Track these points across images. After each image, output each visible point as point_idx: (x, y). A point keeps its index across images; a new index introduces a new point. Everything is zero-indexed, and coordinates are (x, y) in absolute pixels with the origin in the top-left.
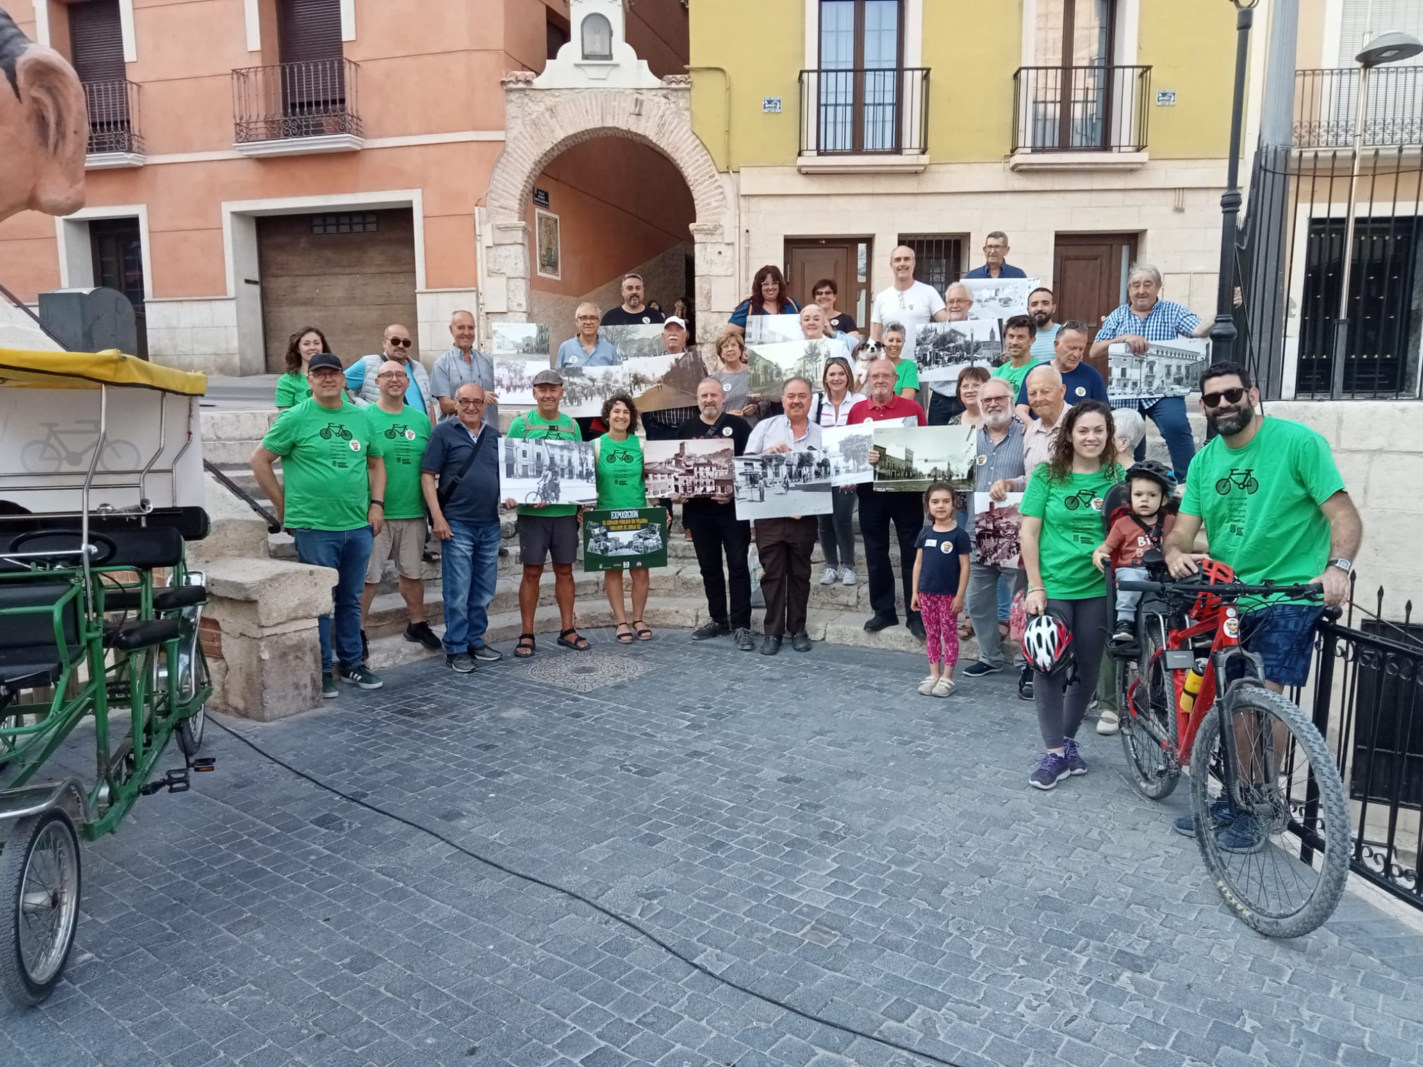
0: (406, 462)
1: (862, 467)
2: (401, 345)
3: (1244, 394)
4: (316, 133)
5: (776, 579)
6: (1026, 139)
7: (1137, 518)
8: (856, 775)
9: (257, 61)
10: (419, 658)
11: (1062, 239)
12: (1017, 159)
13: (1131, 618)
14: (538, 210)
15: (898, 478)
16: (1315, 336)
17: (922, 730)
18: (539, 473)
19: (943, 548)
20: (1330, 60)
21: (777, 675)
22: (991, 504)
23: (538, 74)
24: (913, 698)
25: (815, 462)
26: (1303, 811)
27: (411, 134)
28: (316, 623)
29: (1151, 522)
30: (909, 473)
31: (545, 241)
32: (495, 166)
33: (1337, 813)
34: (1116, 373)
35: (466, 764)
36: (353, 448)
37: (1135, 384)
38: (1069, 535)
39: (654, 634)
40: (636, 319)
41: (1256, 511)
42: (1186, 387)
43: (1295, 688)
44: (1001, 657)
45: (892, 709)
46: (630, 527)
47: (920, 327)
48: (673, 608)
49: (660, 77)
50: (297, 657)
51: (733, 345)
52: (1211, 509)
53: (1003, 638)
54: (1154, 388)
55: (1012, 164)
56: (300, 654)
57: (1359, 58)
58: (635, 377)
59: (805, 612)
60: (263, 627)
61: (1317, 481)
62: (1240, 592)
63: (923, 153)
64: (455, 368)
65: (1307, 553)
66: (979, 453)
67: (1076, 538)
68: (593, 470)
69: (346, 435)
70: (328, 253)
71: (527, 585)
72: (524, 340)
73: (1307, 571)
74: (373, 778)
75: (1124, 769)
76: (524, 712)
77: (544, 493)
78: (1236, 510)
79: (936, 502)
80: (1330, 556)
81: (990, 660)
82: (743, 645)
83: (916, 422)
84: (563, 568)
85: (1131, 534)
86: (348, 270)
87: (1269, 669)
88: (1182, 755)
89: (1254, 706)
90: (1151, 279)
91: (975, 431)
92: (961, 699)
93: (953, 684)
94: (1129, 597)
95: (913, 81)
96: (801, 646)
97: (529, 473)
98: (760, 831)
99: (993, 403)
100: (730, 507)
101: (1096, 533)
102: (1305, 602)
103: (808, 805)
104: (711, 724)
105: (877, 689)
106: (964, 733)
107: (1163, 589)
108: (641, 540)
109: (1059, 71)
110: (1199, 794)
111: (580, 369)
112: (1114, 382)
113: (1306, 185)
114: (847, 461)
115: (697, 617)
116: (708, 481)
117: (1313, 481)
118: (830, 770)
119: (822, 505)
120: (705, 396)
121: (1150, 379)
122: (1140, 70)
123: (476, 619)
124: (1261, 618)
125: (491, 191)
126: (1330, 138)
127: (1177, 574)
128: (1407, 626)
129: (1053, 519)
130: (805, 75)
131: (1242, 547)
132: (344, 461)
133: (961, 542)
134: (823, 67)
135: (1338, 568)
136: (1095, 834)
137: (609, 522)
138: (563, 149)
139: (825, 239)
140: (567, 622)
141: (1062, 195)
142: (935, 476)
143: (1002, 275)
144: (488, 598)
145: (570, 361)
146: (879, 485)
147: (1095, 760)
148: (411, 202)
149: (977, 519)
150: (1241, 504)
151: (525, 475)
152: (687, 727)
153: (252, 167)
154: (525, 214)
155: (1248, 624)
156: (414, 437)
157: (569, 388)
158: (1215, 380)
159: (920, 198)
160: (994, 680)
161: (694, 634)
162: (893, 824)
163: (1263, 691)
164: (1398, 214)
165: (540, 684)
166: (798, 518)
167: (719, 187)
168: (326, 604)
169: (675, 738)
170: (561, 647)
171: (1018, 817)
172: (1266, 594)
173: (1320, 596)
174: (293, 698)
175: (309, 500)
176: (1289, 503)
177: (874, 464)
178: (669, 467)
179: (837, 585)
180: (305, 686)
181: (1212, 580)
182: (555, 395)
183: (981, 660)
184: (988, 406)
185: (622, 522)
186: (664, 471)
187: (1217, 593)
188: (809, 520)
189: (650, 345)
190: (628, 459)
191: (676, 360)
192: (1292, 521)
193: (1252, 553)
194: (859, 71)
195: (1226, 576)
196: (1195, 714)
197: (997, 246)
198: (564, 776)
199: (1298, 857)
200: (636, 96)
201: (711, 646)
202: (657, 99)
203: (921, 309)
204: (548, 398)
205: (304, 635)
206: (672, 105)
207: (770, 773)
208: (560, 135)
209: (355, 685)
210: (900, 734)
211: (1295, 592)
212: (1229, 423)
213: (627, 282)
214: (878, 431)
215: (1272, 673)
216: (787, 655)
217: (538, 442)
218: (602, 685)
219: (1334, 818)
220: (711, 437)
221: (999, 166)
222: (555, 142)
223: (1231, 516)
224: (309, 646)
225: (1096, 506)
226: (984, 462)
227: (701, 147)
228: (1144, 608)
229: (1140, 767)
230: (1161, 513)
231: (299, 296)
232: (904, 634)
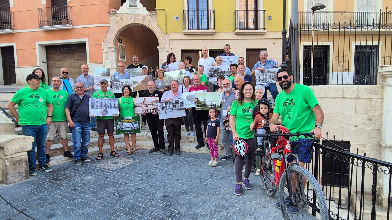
0: (60, 105)
1: (192, 103)
2: (65, 73)
3: (289, 77)
4: (60, 24)
5: (171, 135)
6: (238, 26)
7: (262, 115)
8: (184, 193)
9: (45, 6)
10: (67, 161)
11: (248, 50)
12: (236, 31)
13: (261, 144)
14: (119, 44)
15: (202, 106)
16: (306, 73)
17: (207, 178)
18: (102, 107)
19: (212, 125)
20: (306, 10)
21: (170, 162)
22: (227, 113)
23: (118, 10)
24: (206, 167)
25: (180, 102)
26: (312, 200)
27: (85, 25)
28: (27, 153)
29: (266, 116)
30: (205, 105)
31: (121, 51)
32: (107, 32)
33: (324, 208)
34: (257, 78)
35: (65, 196)
36: (40, 101)
37: (262, 80)
38: (244, 120)
39: (138, 151)
40: (137, 67)
41: (294, 112)
42: (275, 81)
43: (308, 164)
44: (231, 154)
45: (200, 171)
46: (129, 122)
47: (210, 67)
48: (144, 144)
49: (149, 11)
50: (20, 164)
51: (161, 73)
52: (282, 111)
53: (232, 149)
54: (267, 81)
55: (235, 33)
56: (21, 163)
57: (312, 9)
58: (134, 82)
59: (179, 144)
60: (6, 155)
61: (311, 102)
62: (290, 136)
63: (214, 30)
64: (83, 80)
65: (309, 123)
66: (223, 99)
67: (245, 121)
68: (118, 106)
69: (38, 97)
70: (65, 55)
71: (100, 139)
72: (103, 72)
73: (310, 129)
74: (32, 203)
75: (262, 187)
76: (91, 177)
77: (103, 113)
78: (289, 111)
79: (211, 112)
80: (316, 124)
81: (228, 155)
82: (162, 154)
83: (206, 91)
84: (111, 134)
85: (260, 120)
86: (70, 59)
87: (300, 158)
88: (277, 185)
89: (296, 171)
90: (265, 54)
91: (221, 93)
92: (219, 167)
93: (217, 163)
94: (260, 138)
95: (211, 13)
96: (178, 153)
97: (98, 107)
98: (151, 215)
99: (226, 85)
100: (157, 115)
101: (251, 119)
102: (310, 138)
103: (168, 205)
104: (146, 179)
105: (197, 165)
106: (219, 177)
107: (267, 136)
108: (133, 125)
109: (245, 11)
110: (282, 198)
111: (119, 80)
112: (257, 80)
113: (302, 38)
114: (188, 101)
115: (151, 146)
116: (152, 109)
117: (310, 102)
118: (178, 192)
119: (183, 114)
120: (149, 86)
121: (266, 79)
122: (264, 11)
123: (84, 149)
124: (297, 143)
125: (106, 39)
126: (307, 27)
127: (272, 131)
128: (334, 141)
129: (239, 116)
130: (185, 11)
131: (291, 122)
132: (37, 105)
133: (217, 124)
134: (189, 9)
135: (318, 127)
136: (253, 210)
137: (123, 121)
138: (125, 28)
139: (191, 51)
140: (113, 149)
141: (247, 40)
142: (212, 106)
143: (229, 55)
144: (87, 143)
145: (116, 78)
146: (197, 109)
147: (254, 184)
148: (85, 42)
149: (224, 118)
150: (290, 110)
151: (97, 108)
152: (139, 180)
153: (44, 33)
154: (115, 44)
155: (293, 145)
156: (62, 98)
157: (116, 85)
158: (280, 73)
159: (213, 40)
160: (229, 161)
161: (149, 151)
162: (193, 210)
163: (299, 167)
164: (324, 45)
165: (100, 168)
166: (176, 118)
167: (164, 38)
168: (30, 147)
169: (134, 183)
170: (111, 156)
171: (231, 205)
172: (298, 136)
173: (314, 136)
174: (18, 177)
175: (26, 116)
176: (304, 109)
177: (196, 103)
178: (141, 105)
179: (189, 136)
180: (23, 173)
181: (282, 133)
182: (106, 86)
183: (226, 155)
184: (225, 86)
185: (127, 120)
186: (140, 106)
187: (284, 136)
188: (180, 118)
189: (140, 74)
190: (129, 103)
191: (145, 77)
192: (305, 114)
193: (294, 124)
194: (198, 10)
195: (286, 131)
196: (280, 173)
197: (228, 48)
198: (94, 199)
199: (312, 214)
200: (143, 16)
201: (154, 154)
202: (148, 16)
203: (210, 63)
204: (104, 87)
205: (22, 157)
206: (152, 18)
207: (159, 194)
208: (124, 25)
209: (44, 171)
210: (201, 179)
211: (307, 135)
212: (285, 86)
213: (133, 58)
214: (196, 94)
215: (301, 159)
216: (174, 156)
217: (101, 99)
218: (118, 167)
219: (323, 210)
220: (152, 97)
221: (232, 33)
222: (123, 27)
223: (288, 113)
224: (24, 160)
225: (251, 112)
226: (224, 101)
227: (159, 28)
228: (265, 141)
229: (266, 186)
230: (268, 113)
231: (57, 66)
232: (206, 149)
